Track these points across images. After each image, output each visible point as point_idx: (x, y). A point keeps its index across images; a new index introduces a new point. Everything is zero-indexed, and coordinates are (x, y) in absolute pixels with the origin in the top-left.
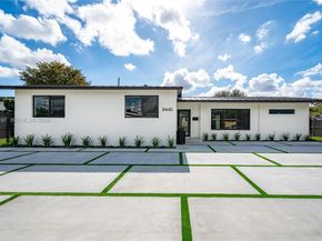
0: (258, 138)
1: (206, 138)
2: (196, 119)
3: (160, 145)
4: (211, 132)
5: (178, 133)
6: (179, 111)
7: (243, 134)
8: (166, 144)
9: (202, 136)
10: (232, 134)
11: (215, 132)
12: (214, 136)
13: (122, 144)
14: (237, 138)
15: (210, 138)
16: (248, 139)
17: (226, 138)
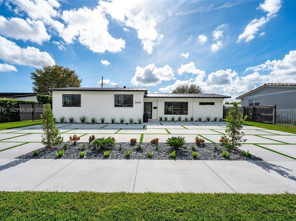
0: (192, 120)
1: (161, 119)
2: (155, 108)
3: (134, 122)
4: (164, 116)
5: (144, 116)
6: (145, 103)
7: (183, 117)
8: (137, 122)
9: (159, 119)
10: (176, 117)
11: (167, 116)
12: (166, 119)
13: (113, 122)
14: (180, 120)
15: (163, 119)
16: (186, 120)
17: (173, 120)
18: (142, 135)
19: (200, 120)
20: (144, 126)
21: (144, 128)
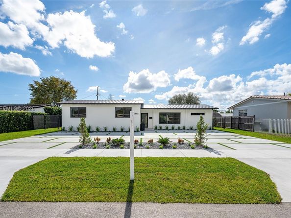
0: (184, 128)
1: (156, 128)
2: (151, 118)
4: (159, 125)
5: (141, 125)
6: (142, 114)
7: (176, 126)
9: (154, 128)
10: (170, 126)
11: (161, 125)
12: (161, 128)
13: (114, 130)
14: (173, 128)
15: (158, 128)
16: (179, 129)
17: (167, 128)
18: (141, 139)
19: (191, 129)
20: (142, 133)
21: (142, 134)
